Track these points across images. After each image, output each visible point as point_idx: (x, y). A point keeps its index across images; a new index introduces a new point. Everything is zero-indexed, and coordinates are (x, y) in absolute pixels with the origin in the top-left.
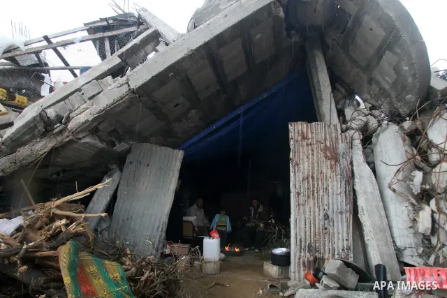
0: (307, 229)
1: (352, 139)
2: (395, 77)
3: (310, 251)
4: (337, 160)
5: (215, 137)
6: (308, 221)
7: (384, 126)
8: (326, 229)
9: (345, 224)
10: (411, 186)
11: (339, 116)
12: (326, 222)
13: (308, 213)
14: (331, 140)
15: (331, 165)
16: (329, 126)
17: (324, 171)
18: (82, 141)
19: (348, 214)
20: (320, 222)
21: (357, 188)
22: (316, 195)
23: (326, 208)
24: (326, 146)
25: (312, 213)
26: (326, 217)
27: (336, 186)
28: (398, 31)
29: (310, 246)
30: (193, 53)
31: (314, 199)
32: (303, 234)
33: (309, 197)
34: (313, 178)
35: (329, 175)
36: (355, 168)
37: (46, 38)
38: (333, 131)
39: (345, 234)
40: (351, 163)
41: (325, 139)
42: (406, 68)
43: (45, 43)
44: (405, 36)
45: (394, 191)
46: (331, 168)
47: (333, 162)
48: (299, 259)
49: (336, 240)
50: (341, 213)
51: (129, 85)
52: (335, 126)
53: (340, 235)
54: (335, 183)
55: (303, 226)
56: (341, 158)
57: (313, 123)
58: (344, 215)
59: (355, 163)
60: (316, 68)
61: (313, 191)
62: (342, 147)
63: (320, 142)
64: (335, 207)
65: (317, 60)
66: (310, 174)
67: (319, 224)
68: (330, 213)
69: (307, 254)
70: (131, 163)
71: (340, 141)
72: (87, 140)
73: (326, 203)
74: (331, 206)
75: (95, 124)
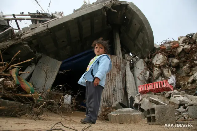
0: (107, 94)
1: (126, 63)
2: (143, 42)
3: (107, 103)
4: (120, 70)
5: (75, 61)
6: (107, 91)
7: (138, 60)
8: (114, 94)
9: (121, 94)
10: (145, 77)
11: (122, 55)
12: (114, 92)
13: (107, 88)
14: (119, 63)
15: (118, 71)
16: (119, 58)
17: (115, 73)
18: (25, 45)
19: (123, 90)
20: (112, 91)
21: (127, 80)
22: (111, 81)
23: (115, 87)
24: (116, 64)
25: (109, 88)
26: (114, 90)
27: (119, 79)
28: (144, 24)
29: (107, 100)
30: (73, 20)
31: (110, 83)
32: (105, 95)
33: (108, 82)
34: (110, 74)
35: (116, 75)
36: (126, 72)
37: (14, 15)
38: (120, 60)
39: (121, 97)
40: (125, 71)
41: (116, 62)
42: (146, 38)
43: (13, 17)
44: (146, 26)
45: (139, 79)
46: (118, 72)
47: (119, 70)
48: (102, 105)
49: (117, 99)
50: (120, 89)
51: (48, 27)
52: (121, 58)
53: (119, 98)
54: (119, 78)
55: (105, 92)
56: (122, 69)
57: (113, 56)
58: (121, 90)
59: (126, 71)
60: (116, 38)
61: (110, 80)
62: (122, 65)
63: (114, 62)
64: (118, 87)
65: (117, 36)
66: (110, 73)
67: (111, 92)
68: (116, 89)
69: (106, 103)
70: (40, 63)
71: (122, 63)
72: (27, 45)
73: (115, 85)
74: (116, 86)
75: (32, 39)
